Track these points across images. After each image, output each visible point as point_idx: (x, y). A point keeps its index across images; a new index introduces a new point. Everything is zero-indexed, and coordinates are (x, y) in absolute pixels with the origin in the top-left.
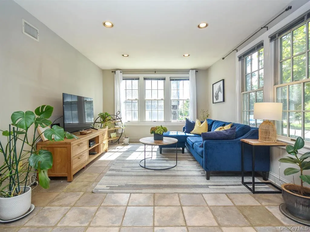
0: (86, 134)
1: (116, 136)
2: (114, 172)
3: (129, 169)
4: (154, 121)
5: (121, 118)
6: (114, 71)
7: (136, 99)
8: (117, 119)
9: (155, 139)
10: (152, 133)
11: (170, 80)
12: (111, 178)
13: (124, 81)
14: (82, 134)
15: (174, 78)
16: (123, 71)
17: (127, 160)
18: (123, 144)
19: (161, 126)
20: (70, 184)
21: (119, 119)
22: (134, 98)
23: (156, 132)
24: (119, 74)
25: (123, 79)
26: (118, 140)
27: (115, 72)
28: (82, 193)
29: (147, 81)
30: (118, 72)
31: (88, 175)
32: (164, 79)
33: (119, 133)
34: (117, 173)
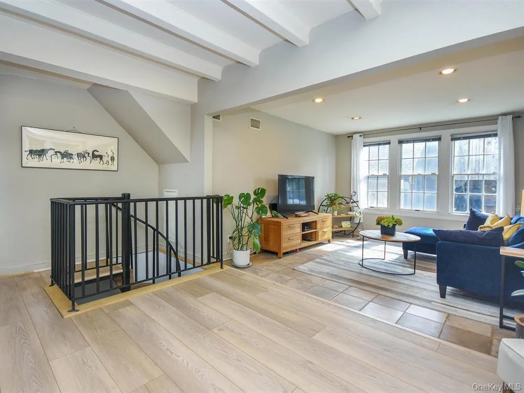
0: (300, 217)
1: (350, 226)
2: (324, 262)
3: (343, 263)
4: (416, 210)
5: (358, 201)
6: (350, 136)
7: (385, 175)
8: (352, 203)
9: (382, 233)
10: (378, 223)
11: (450, 139)
12: (317, 265)
13: (367, 148)
14: (297, 216)
15: (459, 136)
16: (364, 134)
17: (346, 255)
18: (359, 238)
19: (393, 216)
20: (280, 259)
21: (355, 202)
22: (381, 173)
23: (382, 223)
24: (357, 138)
25: (364, 146)
26: (353, 232)
27: (352, 136)
28: (285, 267)
29: (404, 146)
30: (356, 137)
31: (296, 257)
32: (439, 139)
33: (355, 222)
34: (329, 263)
